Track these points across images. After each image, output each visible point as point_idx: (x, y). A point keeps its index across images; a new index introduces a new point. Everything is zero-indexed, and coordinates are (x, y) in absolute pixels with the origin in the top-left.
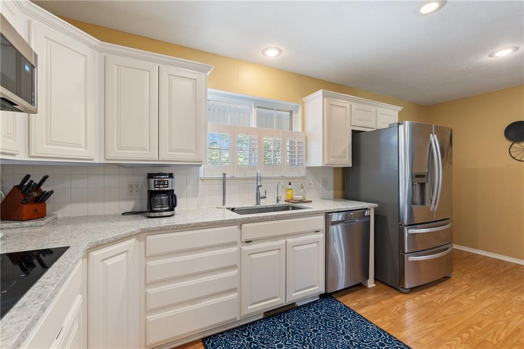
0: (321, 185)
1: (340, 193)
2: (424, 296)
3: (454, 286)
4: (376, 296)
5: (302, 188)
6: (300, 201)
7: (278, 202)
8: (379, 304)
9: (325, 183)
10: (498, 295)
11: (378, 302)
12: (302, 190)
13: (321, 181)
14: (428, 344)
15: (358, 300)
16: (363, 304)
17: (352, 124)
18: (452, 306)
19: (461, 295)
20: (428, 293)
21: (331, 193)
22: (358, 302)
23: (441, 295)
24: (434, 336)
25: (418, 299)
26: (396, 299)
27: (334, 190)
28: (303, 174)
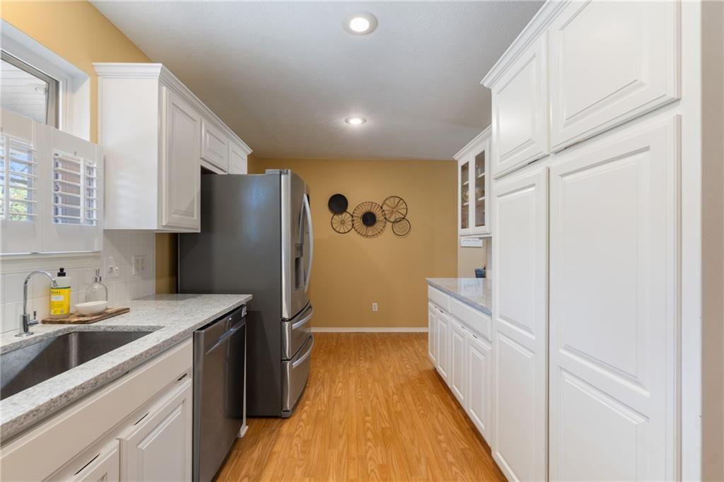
0: (133, 270)
1: (166, 281)
2: (306, 408)
3: (319, 380)
4: (260, 445)
5: (98, 280)
6: (100, 314)
7: (26, 330)
8: (275, 457)
9: (141, 267)
10: (351, 371)
11: (270, 455)
12: (97, 286)
13: (133, 261)
14: (358, 475)
15: (243, 473)
16: (254, 473)
17: (202, 157)
18: (336, 406)
19: (331, 387)
20: (308, 403)
21: (151, 285)
22: (246, 476)
23: (318, 398)
24: (354, 459)
25: (304, 416)
26: (285, 433)
27: (157, 279)
28: (98, 244)
